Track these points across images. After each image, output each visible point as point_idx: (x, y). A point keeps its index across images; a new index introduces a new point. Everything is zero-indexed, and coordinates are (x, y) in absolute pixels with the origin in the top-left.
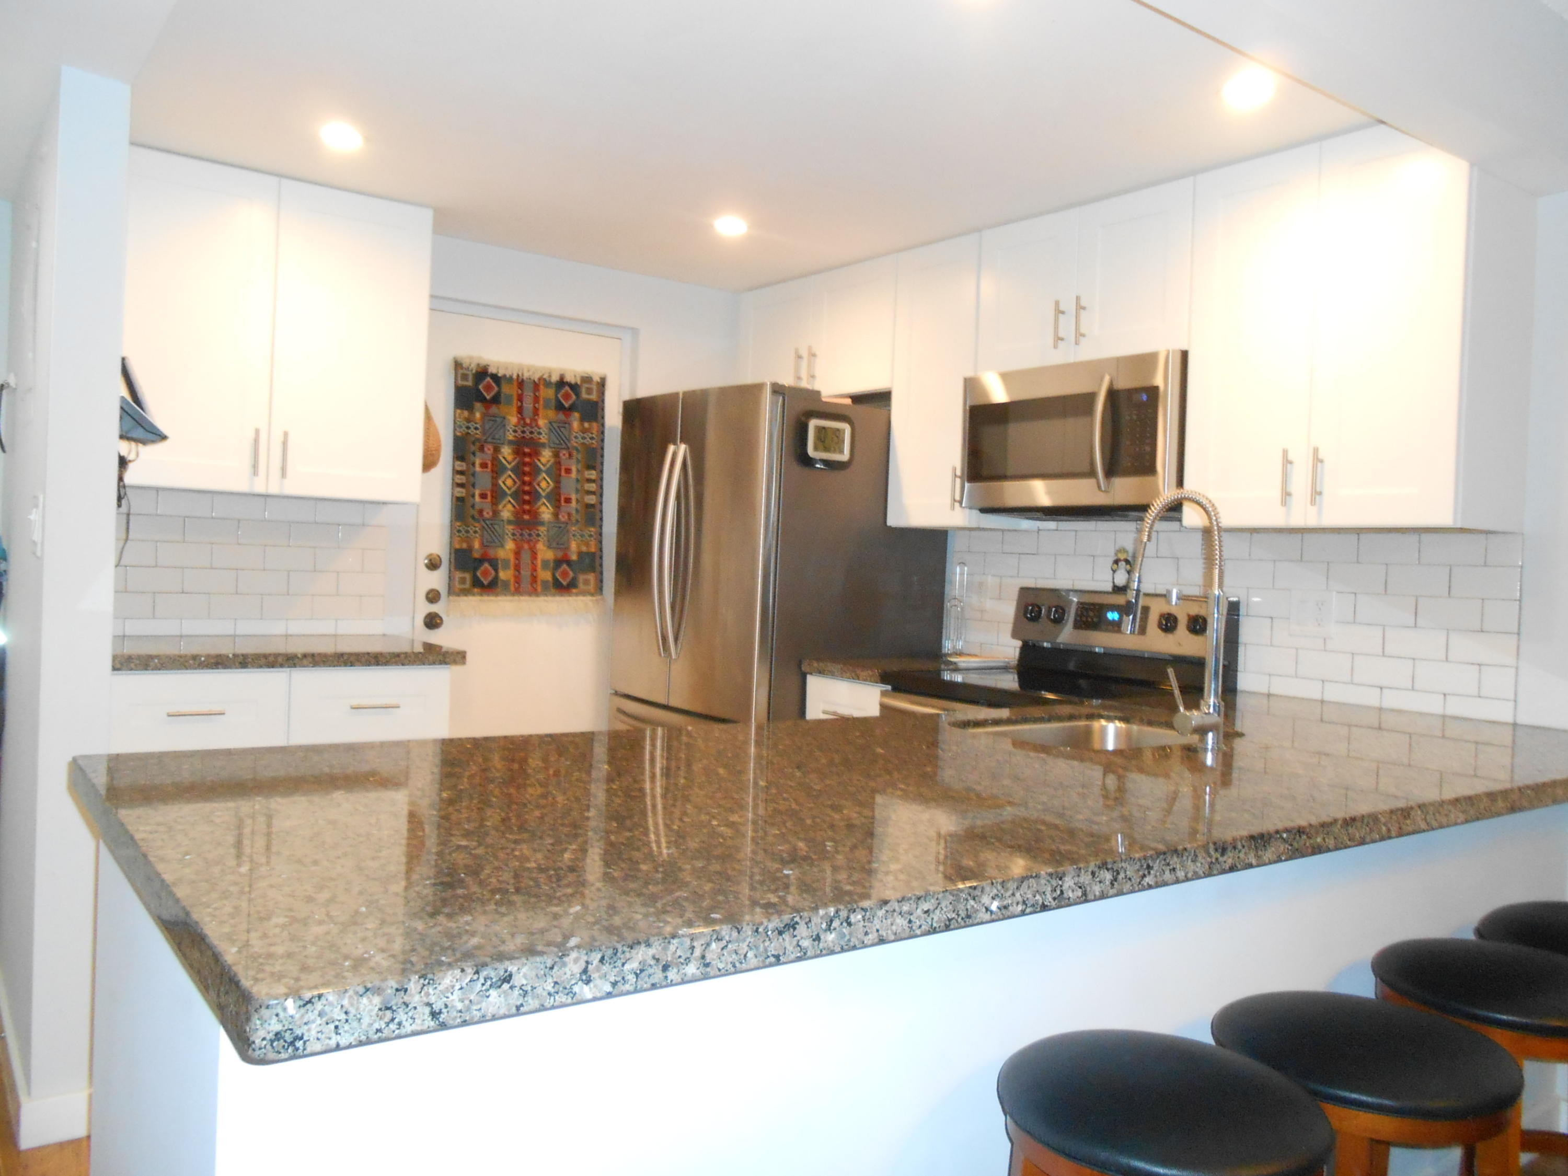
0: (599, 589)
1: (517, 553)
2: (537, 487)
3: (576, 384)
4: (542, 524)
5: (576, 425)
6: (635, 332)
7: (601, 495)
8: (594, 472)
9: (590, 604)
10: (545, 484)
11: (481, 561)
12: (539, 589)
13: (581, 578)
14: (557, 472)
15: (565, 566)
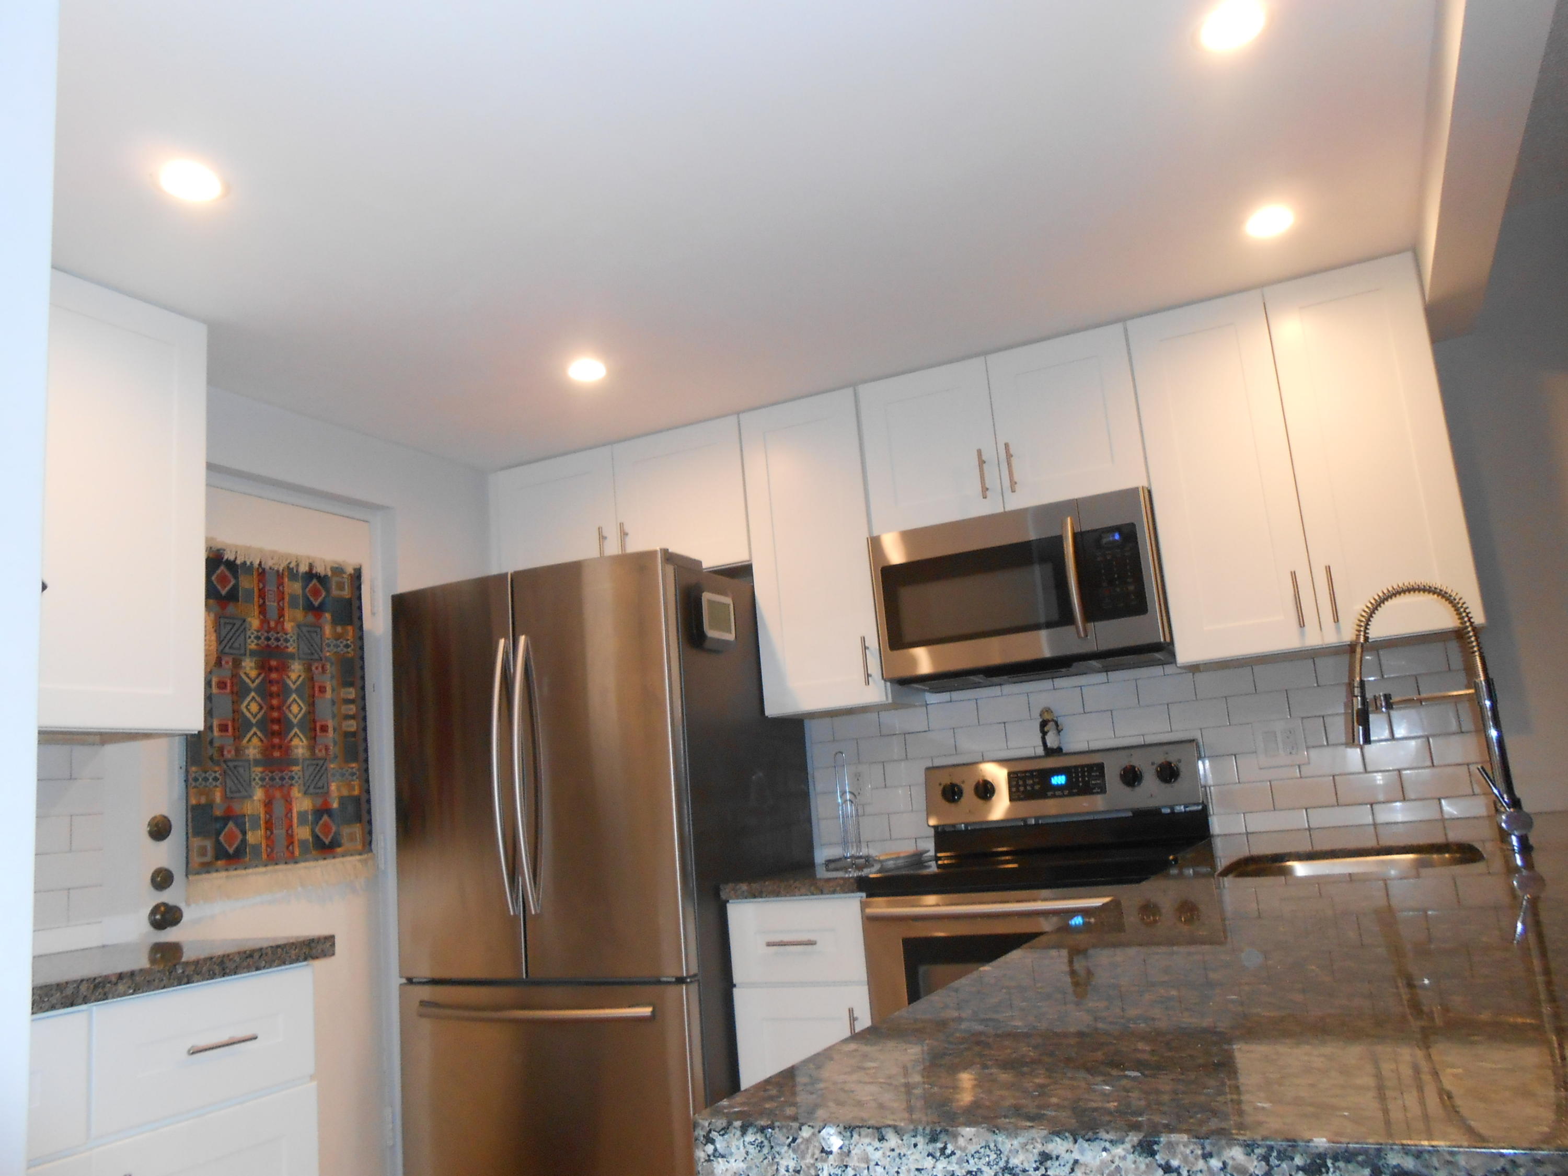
0: (368, 844)
1: (268, 804)
2: (287, 712)
3: (326, 576)
4: (295, 762)
5: (328, 630)
7: (365, 719)
8: (352, 690)
9: (359, 865)
10: (296, 710)
11: (227, 817)
12: (297, 853)
13: (346, 831)
14: (311, 691)
15: (325, 818)
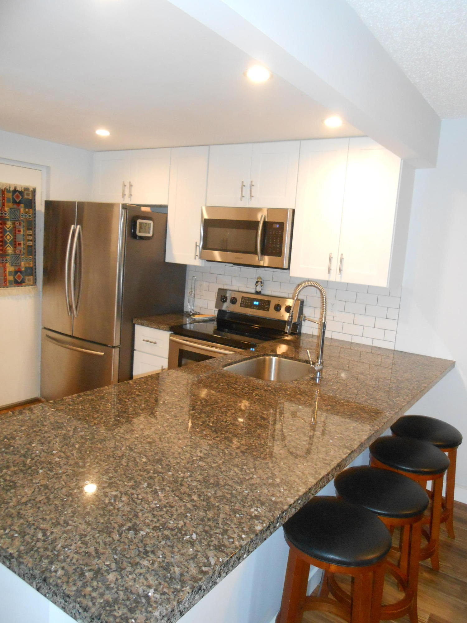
0: (35, 283)
2: (5, 239)
3: (22, 191)
4: (8, 255)
5: (22, 210)
6: (48, 168)
7: (35, 241)
8: (31, 231)
9: (31, 289)
10: (9, 238)
12: (8, 284)
13: (27, 278)
14: (15, 231)
15: (19, 273)
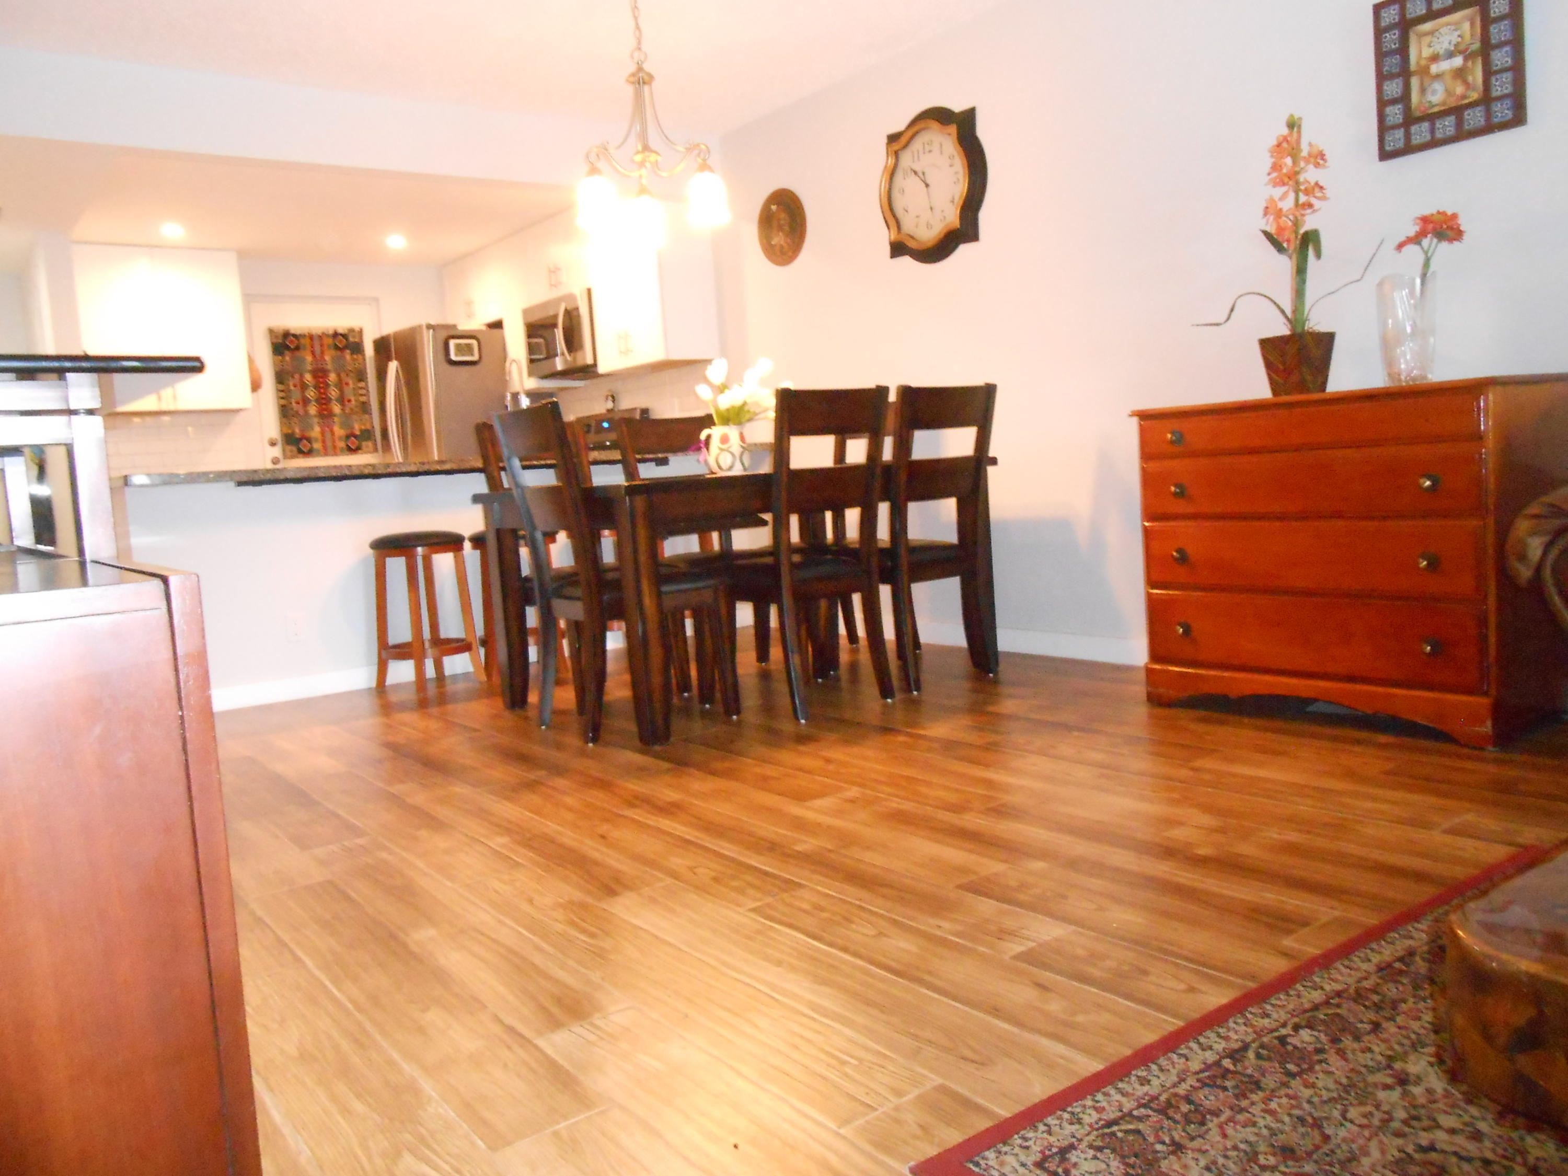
0: (375, 450)
1: (323, 433)
2: (329, 395)
3: (344, 334)
4: (335, 415)
5: (348, 357)
6: (376, 300)
7: (369, 396)
8: (363, 383)
9: (371, 458)
10: (333, 393)
11: (300, 440)
12: (339, 453)
13: (364, 444)
14: (340, 385)
15: (352, 438)
